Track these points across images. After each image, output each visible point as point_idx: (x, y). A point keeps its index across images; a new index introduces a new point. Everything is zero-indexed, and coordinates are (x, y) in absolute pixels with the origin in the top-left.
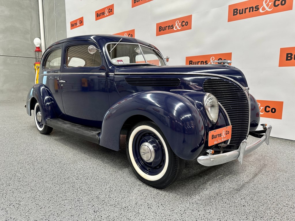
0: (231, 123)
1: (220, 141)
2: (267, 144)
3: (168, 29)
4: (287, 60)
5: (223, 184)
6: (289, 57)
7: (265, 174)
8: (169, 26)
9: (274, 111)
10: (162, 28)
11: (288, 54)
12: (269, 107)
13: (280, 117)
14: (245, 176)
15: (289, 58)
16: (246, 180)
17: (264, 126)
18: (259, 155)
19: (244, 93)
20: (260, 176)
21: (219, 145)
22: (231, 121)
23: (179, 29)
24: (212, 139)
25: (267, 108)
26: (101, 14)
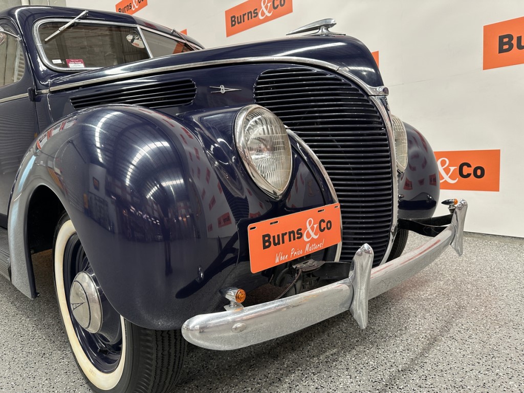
0: (339, 196)
1: (299, 254)
2: (457, 251)
3: (248, 19)
4: (501, 51)
5: (330, 379)
6: (506, 43)
7: (458, 337)
8: (248, 13)
9: (479, 173)
10: (236, 20)
11: (501, 38)
12: (469, 166)
13: (495, 187)
14: (401, 348)
15: (506, 47)
16: (402, 360)
17: (451, 204)
18: (449, 280)
19: (374, 106)
20: (444, 344)
21: (294, 267)
22: (337, 191)
23: (269, 15)
24: (265, 247)
25: (465, 168)
26: (126, 9)
